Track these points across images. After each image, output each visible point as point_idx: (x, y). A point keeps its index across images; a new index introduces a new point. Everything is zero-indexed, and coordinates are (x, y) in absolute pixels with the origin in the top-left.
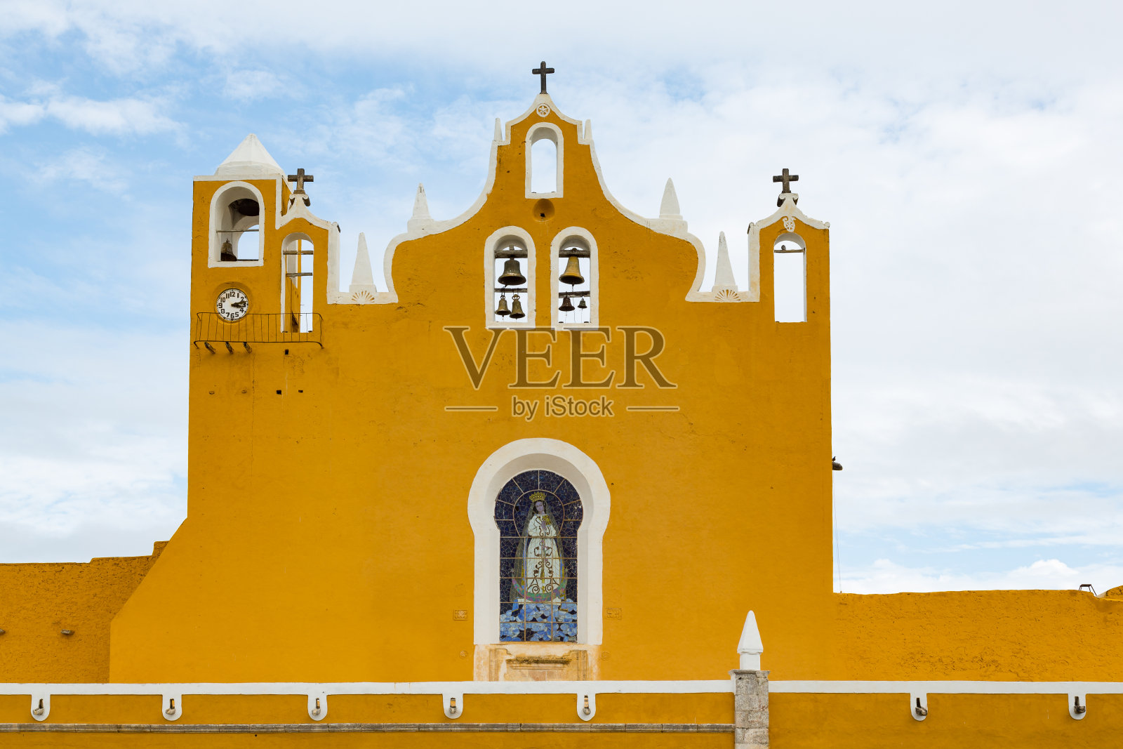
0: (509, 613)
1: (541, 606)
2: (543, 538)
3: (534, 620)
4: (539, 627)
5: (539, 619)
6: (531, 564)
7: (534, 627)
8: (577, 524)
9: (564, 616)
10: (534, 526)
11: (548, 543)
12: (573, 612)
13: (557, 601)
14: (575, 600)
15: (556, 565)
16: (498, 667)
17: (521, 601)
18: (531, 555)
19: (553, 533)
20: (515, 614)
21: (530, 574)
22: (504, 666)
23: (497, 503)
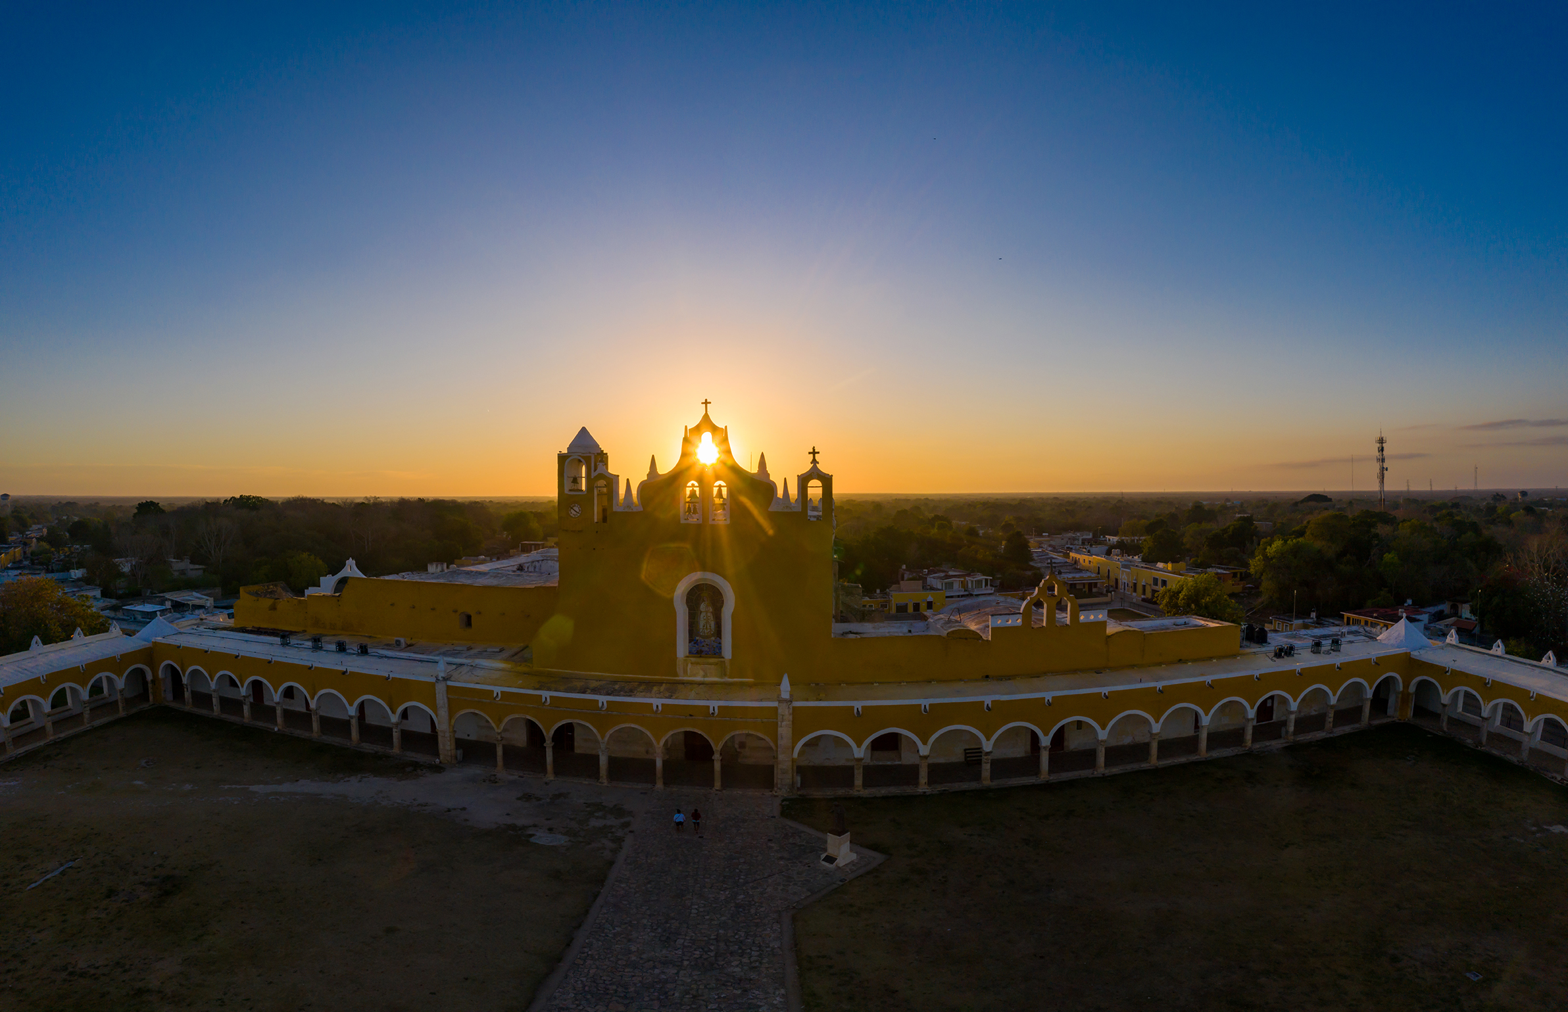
0: (693, 643)
1: (706, 640)
2: (707, 612)
3: (703, 646)
4: (706, 649)
5: (705, 645)
6: (702, 623)
7: (703, 649)
8: (722, 607)
9: (715, 645)
10: (703, 607)
11: (709, 614)
12: (720, 643)
13: (713, 638)
14: (721, 638)
15: (713, 624)
16: (687, 665)
17: (697, 638)
18: (702, 619)
19: (711, 610)
20: (694, 643)
21: (701, 627)
22: (689, 665)
23: (687, 597)
